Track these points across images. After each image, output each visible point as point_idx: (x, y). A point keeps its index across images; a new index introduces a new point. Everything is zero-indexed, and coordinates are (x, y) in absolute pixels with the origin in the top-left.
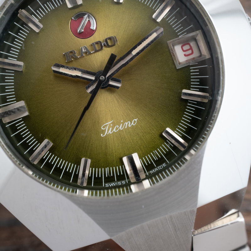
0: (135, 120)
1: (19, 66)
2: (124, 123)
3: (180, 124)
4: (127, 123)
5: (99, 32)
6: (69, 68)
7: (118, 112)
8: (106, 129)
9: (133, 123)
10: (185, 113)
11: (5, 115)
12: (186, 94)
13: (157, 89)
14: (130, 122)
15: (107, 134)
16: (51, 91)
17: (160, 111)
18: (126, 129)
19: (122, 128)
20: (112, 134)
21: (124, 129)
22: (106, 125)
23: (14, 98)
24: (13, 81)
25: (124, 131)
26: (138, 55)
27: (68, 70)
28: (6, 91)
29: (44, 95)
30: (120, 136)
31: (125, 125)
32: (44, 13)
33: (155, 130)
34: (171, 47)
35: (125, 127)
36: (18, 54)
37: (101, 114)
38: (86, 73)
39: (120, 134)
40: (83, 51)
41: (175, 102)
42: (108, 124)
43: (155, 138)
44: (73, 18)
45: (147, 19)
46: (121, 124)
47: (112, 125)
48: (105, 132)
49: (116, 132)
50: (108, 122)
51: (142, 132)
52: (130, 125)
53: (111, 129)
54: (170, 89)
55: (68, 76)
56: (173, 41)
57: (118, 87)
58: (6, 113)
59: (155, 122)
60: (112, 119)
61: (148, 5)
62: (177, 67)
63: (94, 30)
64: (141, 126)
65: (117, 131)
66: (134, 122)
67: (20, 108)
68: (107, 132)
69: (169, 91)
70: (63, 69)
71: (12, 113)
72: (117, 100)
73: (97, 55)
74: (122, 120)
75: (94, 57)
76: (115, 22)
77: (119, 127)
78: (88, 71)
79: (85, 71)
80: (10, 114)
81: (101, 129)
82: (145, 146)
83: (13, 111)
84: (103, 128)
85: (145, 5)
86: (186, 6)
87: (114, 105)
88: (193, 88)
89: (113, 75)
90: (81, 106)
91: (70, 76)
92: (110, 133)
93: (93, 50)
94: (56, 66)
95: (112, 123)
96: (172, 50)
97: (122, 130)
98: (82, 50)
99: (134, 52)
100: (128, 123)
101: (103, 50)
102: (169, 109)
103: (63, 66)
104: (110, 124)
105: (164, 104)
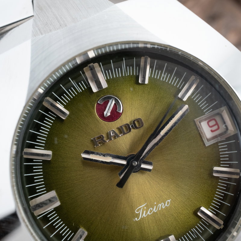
0: (168, 201)
1: (48, 155)
2: (158, 205)
3: (213, 201)
4: (160, 205)
5: (126, 114)
6: (99, 154)
7: (151, 194)
8: (140, 212)
9: (166, 205)
10: (217, 190)
11: (37, 208)
12: (218, 172)
13: (188, 168)
14: (164, 203)
15: (141, 218)
16: (82, 178)
17: (193, 189)
18: (160, 210)
19: (156, 210)
20: (147, 216)
21: (158, 211)
22: (140, 209)
23: (44, 188)
24: (42, 170)
25: (158, 213)
26: (167, 135)
27: (98, 156)
28: (35, 181)
29: (75, 182)
30: (155, 219)
31: (159, 206)
32: (69, 99)
33: (189, 210)
34: (199, 125)
35: (159, 208)
36: (45, 142)
37: (134, 198)
38: (116, 158)
39: (154, 216)
40: (112, 134)
41: (206, 179)
42: (141, 208)
43: (189, 217)
44: (98, 102)
45: (172, 98)
46: (155, 207)
47: (145, 208)
48: (139, 215)
49: (150, 215)
50: (141, 205)
51: (176, 213)
52: (164, 206)
53: (145, 212)
54: (201, 167)
55: (98, 162)
56: (200, 119)
57: (149, 170)
58: (38, 206)
59: (188, 202)
60: (145, 201)
61: (172, 84)
62: (205, 144)
63: (121, 113)
64: (175, 207)
65: (151, 213)
66: (167, 203)
67: (51, 199)
68: (142, 216)
69: (199, 169)
70: (94, 155)
71: (44, 205)
72: (148, 181)
73: (125, 137)
74: (155, 202)
75: (122, 140)
76: (141, 103)
77: (153, 210)
78: (118, 156)
79: (115, 156)
80: (42, 207)
81: (135, 212)
82: (180, 227)
83: (45, 202)
84: (137, 211)
85: (169, 84)
86: (215, 88)
87: (146, 188)
88: (223, 164)
89: (144, 158)
90: (113, 191)
91: (101, 163)
92: (145, 216)
93: (121, 133)
94: (86, 153)
95: (146, 206)
96: (200, 128)
97: (156, 212)
98: (110, 134)
99: (162, 133)
100: (162, 205)
101: (131, 132)
102: (201, 187)
103: (93, 153)
104: (143, 207)
105: (196, 182)
